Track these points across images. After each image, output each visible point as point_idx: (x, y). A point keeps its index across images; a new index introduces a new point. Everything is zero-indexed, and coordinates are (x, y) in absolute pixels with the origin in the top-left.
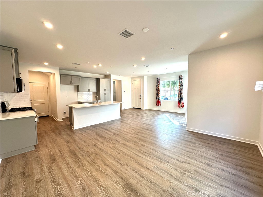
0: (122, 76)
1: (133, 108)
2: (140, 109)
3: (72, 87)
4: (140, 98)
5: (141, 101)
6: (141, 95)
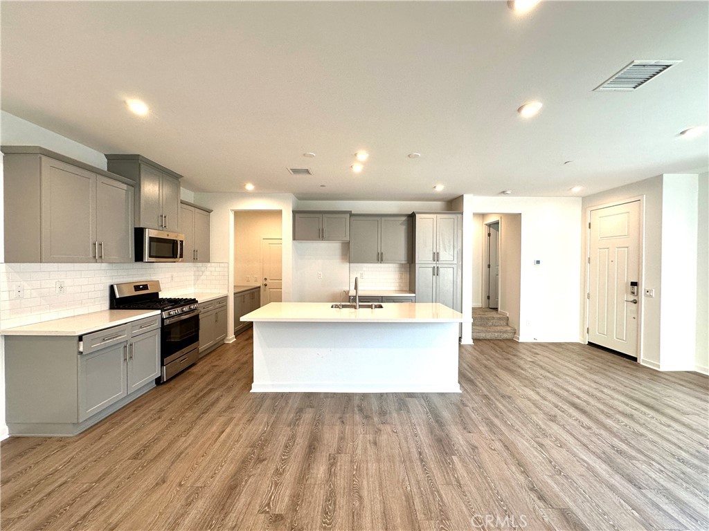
0: (515, 193)
1: (590, 344)
2: (635, 359)
3: (334, 247)
4: (632, 298)
5: (637, 318)
6: (643, 286)
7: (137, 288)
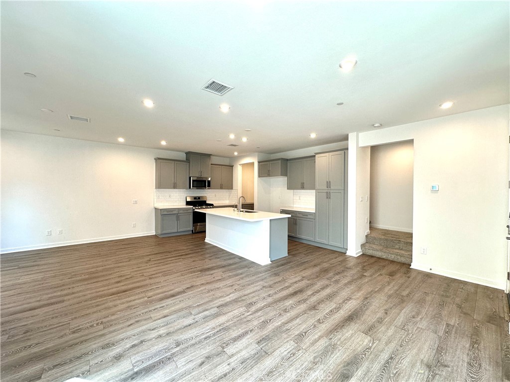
7: (195, 198)
